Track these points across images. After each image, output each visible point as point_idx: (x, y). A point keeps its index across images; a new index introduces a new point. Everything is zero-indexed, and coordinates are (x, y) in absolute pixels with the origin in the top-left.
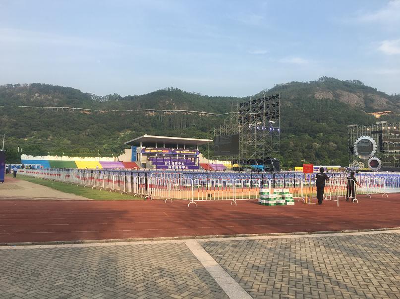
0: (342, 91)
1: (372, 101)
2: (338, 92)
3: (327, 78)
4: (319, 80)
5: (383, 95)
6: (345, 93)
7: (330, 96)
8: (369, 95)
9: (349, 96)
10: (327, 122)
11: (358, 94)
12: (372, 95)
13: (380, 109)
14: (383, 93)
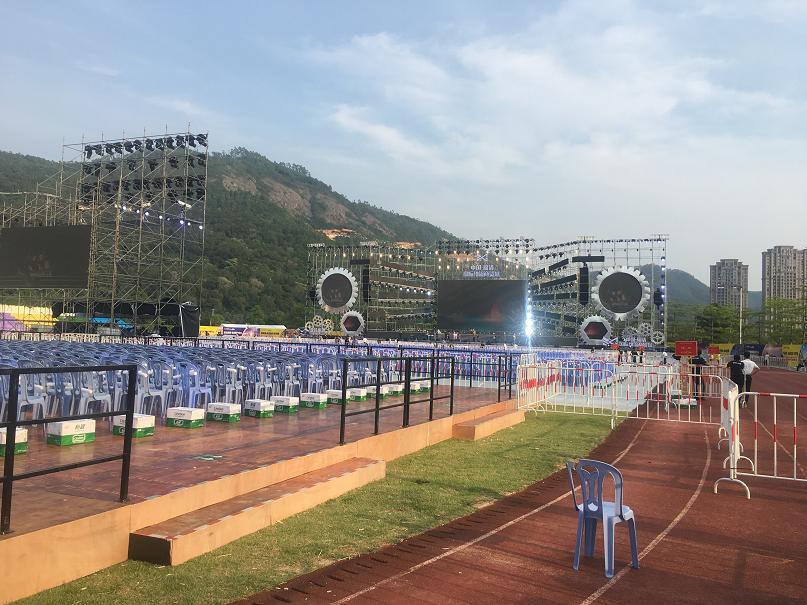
0: (272, 182)
1: (324, 208)
2: (266, 181)
3: (246, 151)
4: (232, 153)
5: (340, 199)
6: (278, 186)
7: (251, 187)
8: (319, 196)
9: (285, 193)
10: (244, 237)
11: (301, 192)
12: (323, 196)
13: (335, 223)
14: (342, 196)
